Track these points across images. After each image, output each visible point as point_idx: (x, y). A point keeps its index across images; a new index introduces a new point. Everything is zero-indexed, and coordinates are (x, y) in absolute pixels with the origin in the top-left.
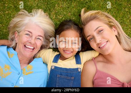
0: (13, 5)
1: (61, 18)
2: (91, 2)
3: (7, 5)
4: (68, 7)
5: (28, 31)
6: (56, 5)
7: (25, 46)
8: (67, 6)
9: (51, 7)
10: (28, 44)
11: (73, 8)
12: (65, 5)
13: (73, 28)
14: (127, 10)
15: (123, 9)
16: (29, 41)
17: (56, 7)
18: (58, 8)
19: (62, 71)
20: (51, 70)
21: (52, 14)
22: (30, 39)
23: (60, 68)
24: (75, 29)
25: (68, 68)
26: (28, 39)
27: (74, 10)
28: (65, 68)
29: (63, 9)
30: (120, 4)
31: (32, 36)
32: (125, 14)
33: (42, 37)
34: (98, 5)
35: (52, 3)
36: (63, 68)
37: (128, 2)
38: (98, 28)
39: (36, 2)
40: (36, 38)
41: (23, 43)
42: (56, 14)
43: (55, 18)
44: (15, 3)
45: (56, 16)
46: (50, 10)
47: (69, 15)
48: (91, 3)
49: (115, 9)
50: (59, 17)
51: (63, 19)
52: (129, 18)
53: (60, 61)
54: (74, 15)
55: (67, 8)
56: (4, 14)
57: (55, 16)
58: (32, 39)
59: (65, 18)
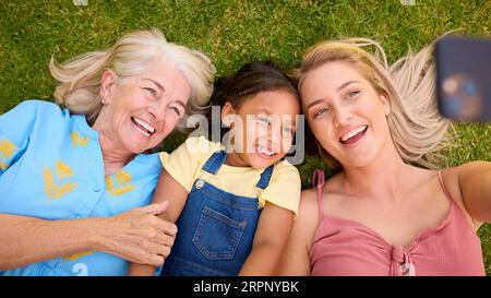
1: (237, 47)
2: (328, 13)
4: (262, 21)
5: (156, 83)
6: (228, 10)
7: (132, 119)
8: (258, 16)
9: (211, 13)
11: (275, 23)
12: (253, 13)
17: (226, 16)
18: (233, 18)
21: (211, 34)
27: (279, 30)
29: (247, 22)
30: (411, 30)
31: (159, 98)
34: (347, 24)
35: (218, 2)
37: (434, 27)
38: (347, 84)
40: (168, 106)
42: (224, 35)
43: (219, 48)
45: (223, 43)
46: (207, 20)
47: (261, 44)
48: (329, 17)
49: (397, 43)
50: (231, 45)
51: (244, 51)
54: (276, 45)
55: (257, 22)
56: (71, 18)
57: (219, 41)
59: (249, 50)
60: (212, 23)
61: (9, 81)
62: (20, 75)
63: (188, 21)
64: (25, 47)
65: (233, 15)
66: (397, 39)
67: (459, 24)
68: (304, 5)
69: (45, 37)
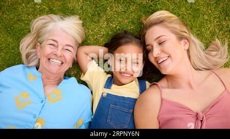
0: (47, 7)
1: (114, 26)
2: (157, 5)
3: (39, 7)
4: (125, 12)
5: (53, 40)
6: (108, 9)
7: (49, 59)
8: (123, 10)
9: (100, 11)
10: (53, 57)
11: (131, 13)
12: (120, 8)
13: (134, 43)
14: (206, 17)
15: (201, 16)
16: (54, 53)
17: (108, 12)
18: (111, 12)
19: (117, 100)
20: (101, 98)
21: (101, 21)
22: (56, 50)
23: (114, 95)
24: (137, 44)
25: (126, 96)
26: (53, 50)
27: (133, 15)
28: (122, 97)
29: (118, 13)
31: (57, 47)
32: (204, 23)
33: (72, 47)
35: (103, 5)
36: (119, 97)
37: (208, 7)
39: (79, 3)
40: (63, 49)
41: (47, 56)
42: (107, 20)
43: (106, 27)
44: (51, 4)
45: (108, 24)
46: (99, 14)
47: (126, 23)
49: (191, 16)
50: (111, 25)
51: (118, 27)
52: (209, 28)
53: (114, 86)
54: (133, 23)
55: (123, 13)
57: (105, 24)
58: (58, 50)
59: (120, 26)
60: (101, 15)
61: (8, 52)
62: (13, 49)
63: (90, 15)
64: (14, 35)
65: (111, 11)
66: (190, 14)
67: (219, 4)
68: (144, 2)
69: (23, 30)
